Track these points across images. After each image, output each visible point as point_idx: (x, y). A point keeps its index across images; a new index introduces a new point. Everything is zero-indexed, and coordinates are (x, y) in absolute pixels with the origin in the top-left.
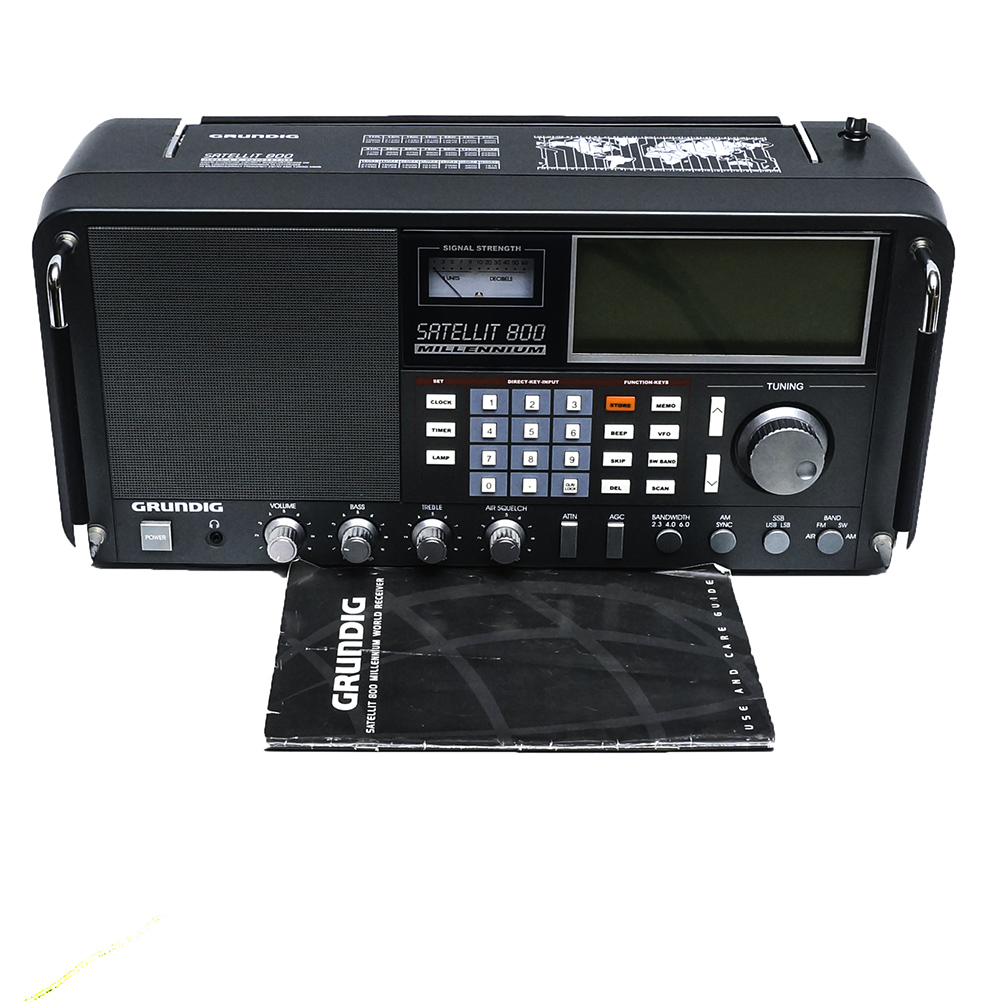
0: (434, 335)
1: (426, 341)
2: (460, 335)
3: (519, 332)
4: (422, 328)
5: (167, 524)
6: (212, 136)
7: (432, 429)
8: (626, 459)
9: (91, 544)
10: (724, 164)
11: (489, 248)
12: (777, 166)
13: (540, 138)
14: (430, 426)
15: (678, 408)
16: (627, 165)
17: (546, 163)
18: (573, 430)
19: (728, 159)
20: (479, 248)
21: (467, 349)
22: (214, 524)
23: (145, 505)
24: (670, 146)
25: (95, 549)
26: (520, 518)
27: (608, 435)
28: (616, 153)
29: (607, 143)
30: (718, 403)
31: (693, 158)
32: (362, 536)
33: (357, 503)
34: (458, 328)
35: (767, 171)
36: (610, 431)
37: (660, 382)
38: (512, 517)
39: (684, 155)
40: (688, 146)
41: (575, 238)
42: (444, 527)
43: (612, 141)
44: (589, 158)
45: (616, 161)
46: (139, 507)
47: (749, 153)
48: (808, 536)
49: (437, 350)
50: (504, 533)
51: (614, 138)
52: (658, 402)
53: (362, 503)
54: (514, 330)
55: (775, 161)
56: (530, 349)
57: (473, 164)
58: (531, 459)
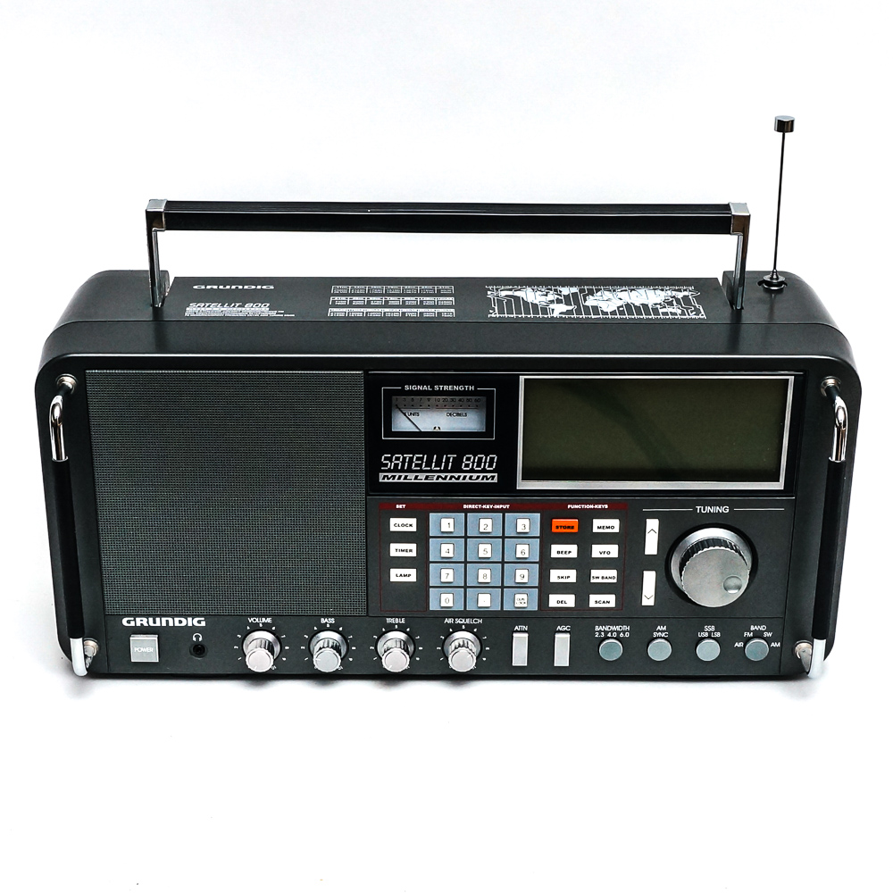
0: (396, 465)
1: (389, 471)
2: (420, 465)
3: (473, 463)
4: (386, 459)
5: (155, 638)
6: (195, 287)
7: (396, 550)
8: (571, 576)
9: (86, 657)
10: (656, 311)
11: (446, 388)
12: (703, 313)
13: (490, 288)
14: (393, 546)
15: (617, 530)
16: (569, 312)
17: (497, 311)
18: (523, 550)
19: (659, 306)
20: (436, 388)
21: (427, 478)
22: (197, 637)
23: (135, 620)
24: (607, 294)
25: (89, 660)
26: (475, 630)
27: (554, 555)
28: (559, 301)
29: (551, 292)
30: (653, 525)
31: (628, 305)
32: (332, 647)
33: (328, 616)
34: (418, 459)
35: (694, 317)
36: (556, 550)
37: (600, 506)
38: (469, 629)
39: (620, 303)
40: (622, 295)
41: (522, 378)
42: (407, 639)
43: (556, 290)
44: (535, 306)
45: (559, 310)
46: (128, 622)
47: (678, 301)
48: (736, 644)
49: (399, 478)
50: (461, 644)
51: (557, 288)
52: (598, 525)
53: (331, 617)
54: (469, 460)
55: (701, 309)
56: (484, 477)
57: (430, 313)
58: (485, 576)
